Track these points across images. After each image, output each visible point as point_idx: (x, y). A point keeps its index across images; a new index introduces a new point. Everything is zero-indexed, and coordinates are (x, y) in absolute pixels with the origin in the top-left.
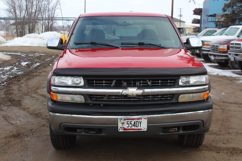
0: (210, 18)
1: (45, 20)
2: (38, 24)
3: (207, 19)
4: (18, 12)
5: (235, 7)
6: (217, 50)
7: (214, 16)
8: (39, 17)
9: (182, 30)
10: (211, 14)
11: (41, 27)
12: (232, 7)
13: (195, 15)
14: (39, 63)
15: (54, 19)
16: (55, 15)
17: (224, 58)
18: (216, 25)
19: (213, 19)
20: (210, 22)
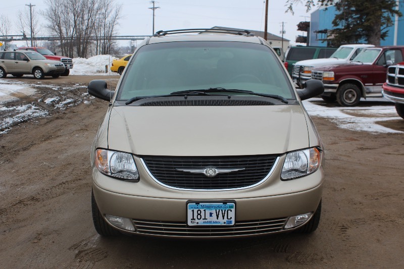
0: (320, 35)
1: (100, 39)
2: (91, 45)
3: (316, 35)
4: (64, 30)
5: (350, 19)
6: (321, 79)
7: (325, 31)
8: (92, 35)
10: (320, 29)
11: (96, 49)
12: (347, 20)
13: (300, 31)
14: (72, 98)
15: (112, 38)
16: (114, 32)
17: (330, 90)
18: (328, 44)
19: (324, 36)
20: (319, 40)
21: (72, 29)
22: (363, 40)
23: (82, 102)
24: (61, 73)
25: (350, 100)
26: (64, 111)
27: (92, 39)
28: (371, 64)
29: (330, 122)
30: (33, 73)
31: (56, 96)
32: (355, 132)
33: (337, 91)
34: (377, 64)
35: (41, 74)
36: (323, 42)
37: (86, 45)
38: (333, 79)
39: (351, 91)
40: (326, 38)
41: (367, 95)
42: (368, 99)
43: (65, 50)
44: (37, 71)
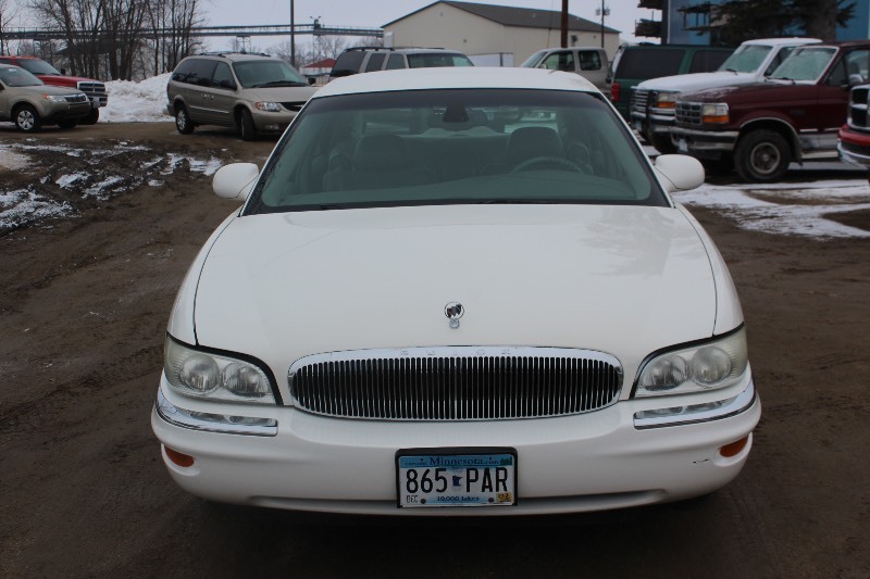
0: (692, 17)
1: (164, 36)
2: (142, 49)
3: (682, 19)
4: (75, 15)
6: (698, 122)
7: (704, 9)
8: (144, 25)
9: (595, 59)
10: (693, 5)
11: (153, 59)
13: (645, 9)
14: (120, 175)
15: (192, 32)
16: (196, 18)
17: (719, 146)
18: (713, 40)
19: (702, 19)
20: (692, 29)
21: (94, 12)
22: (794, 28)
23: (145, 183)
24: (79, 116)
25: (766, 168)
26: (107, 204)
27: (143, 36)
28: (814, 82)
29: (721, 217)
30: (13, 118)
31: (80, 170)
32: (778, 238)
33: (736, 147)
34: (828, 82)
35: (32, 120)
36: (700, 34)
37: (131, 51)
38: (726, 120)
39: (767, 147)
40: (707, 25)
41: (805, 156)
42: (807, 166)
43: (79, 63)
44: (22, 113)
